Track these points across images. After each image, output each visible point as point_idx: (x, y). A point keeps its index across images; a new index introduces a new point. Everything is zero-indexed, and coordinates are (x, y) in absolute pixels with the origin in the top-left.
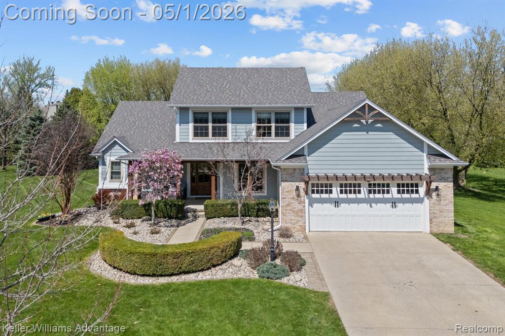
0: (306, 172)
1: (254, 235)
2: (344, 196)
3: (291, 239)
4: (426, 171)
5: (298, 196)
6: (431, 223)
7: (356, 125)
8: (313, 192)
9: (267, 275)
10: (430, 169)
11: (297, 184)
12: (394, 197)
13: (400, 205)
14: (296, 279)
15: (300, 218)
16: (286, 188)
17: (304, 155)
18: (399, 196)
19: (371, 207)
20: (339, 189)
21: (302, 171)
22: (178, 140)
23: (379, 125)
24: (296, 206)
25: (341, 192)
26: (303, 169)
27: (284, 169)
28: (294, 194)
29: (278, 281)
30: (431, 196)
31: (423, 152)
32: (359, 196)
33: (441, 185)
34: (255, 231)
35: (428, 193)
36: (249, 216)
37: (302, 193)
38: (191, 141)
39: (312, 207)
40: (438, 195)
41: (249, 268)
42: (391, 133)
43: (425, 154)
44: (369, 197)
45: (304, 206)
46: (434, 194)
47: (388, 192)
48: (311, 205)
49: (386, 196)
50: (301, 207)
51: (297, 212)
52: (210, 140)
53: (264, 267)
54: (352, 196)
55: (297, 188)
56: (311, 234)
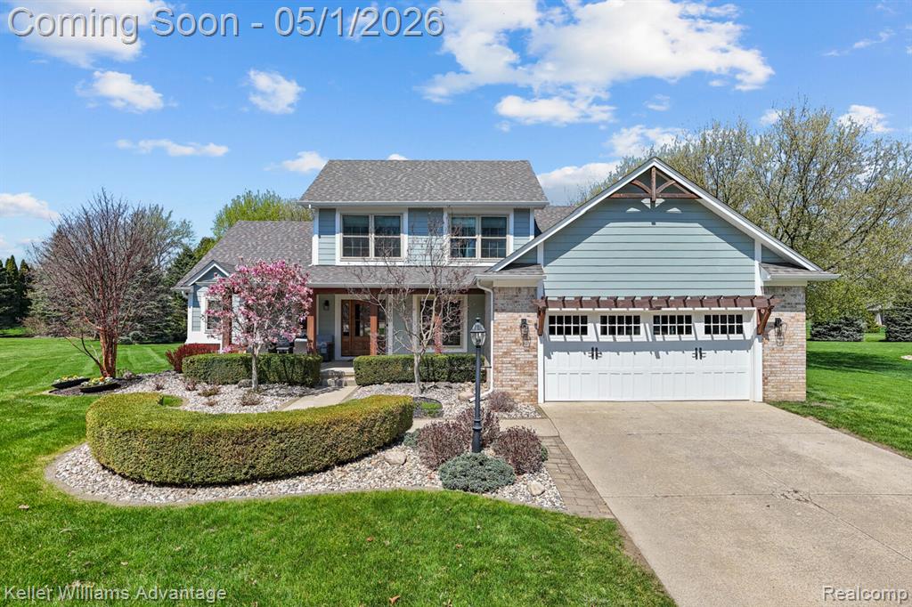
0: (540, 294)
1: (441, 407)
2: (608, 338)
3: (513, 414)
4: (759, 292)
5: (526, 336)
6: (765, 384)
7: (632, 210)
8: (552, 331)
9: (463, 481)
10: (766, 289)
11: (524, 315)
12: (699, 339)
13: (709, 354)
14: (531, 490)
15: (527, 378)
16: (504, 325)
17: (536, 264)
18: (708, 337)
19: (658, 357)
20: (599, 326)
21: (532, 292)
22: (315, 262)
23: (675, 210)
24: (522, 355)
25: (604, 332)
26: (536, 289)
27: (500, 289)
28: (518, 333)
29: (488, 495)
30: (766, 336)
31: (753, 259)
32: (636, 338)
33: (785, 316)
34: (443, 402)
35: (761, 331)
36: (436, 381)
37: (533, 332)
38: (338, 263)
39: (550, 358)
40: (779, 333)
41: (423, 468)
42: (697, 225)
43: (756, 263)
44: (654, 339)
45: (536, 356)
46: (772, 333)
47: (689, 331)
48: (547, 354)
49: (685, 337)
50: (529, 357)
51: (522, 367)
52: (372, 261)
53: (456, 464)
54: (623, 338)
55: (524, 323)
56: (547, 405)
